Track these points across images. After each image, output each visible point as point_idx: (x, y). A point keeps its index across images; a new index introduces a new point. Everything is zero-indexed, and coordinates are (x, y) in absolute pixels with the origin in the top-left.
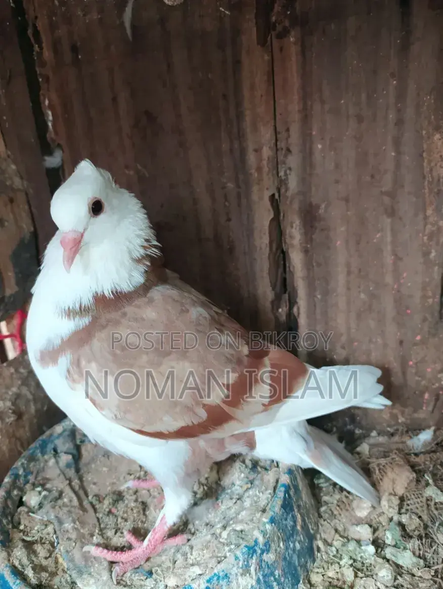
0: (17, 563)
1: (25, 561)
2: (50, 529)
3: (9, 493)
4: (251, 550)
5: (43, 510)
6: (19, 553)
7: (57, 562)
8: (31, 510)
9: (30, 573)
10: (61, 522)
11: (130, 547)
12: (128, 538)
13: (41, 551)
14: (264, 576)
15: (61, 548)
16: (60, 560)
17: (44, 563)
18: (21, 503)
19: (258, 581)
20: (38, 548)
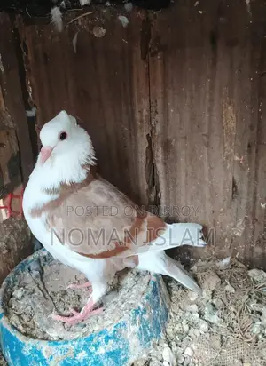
0: (13, 323)
1: (18, 322)
2: (29, 308)
3: (5, 290)
4: (137, 312)
5: (24, 299)
6: (14, 319)
7: (34, 323)
8: (17, 299)
9: (21, 327)
10: (35, 305)
11: (73, 315)
12: (72, 311)
13: (26, 319)
14: (143, 326)
15: (36, 316)
16: (36, 323)
17: (28, 323)
18: (12, 296)
19: (140, 329)
20: (24, 317)
